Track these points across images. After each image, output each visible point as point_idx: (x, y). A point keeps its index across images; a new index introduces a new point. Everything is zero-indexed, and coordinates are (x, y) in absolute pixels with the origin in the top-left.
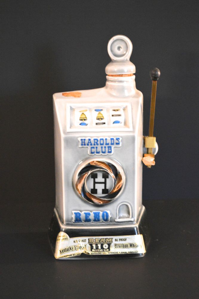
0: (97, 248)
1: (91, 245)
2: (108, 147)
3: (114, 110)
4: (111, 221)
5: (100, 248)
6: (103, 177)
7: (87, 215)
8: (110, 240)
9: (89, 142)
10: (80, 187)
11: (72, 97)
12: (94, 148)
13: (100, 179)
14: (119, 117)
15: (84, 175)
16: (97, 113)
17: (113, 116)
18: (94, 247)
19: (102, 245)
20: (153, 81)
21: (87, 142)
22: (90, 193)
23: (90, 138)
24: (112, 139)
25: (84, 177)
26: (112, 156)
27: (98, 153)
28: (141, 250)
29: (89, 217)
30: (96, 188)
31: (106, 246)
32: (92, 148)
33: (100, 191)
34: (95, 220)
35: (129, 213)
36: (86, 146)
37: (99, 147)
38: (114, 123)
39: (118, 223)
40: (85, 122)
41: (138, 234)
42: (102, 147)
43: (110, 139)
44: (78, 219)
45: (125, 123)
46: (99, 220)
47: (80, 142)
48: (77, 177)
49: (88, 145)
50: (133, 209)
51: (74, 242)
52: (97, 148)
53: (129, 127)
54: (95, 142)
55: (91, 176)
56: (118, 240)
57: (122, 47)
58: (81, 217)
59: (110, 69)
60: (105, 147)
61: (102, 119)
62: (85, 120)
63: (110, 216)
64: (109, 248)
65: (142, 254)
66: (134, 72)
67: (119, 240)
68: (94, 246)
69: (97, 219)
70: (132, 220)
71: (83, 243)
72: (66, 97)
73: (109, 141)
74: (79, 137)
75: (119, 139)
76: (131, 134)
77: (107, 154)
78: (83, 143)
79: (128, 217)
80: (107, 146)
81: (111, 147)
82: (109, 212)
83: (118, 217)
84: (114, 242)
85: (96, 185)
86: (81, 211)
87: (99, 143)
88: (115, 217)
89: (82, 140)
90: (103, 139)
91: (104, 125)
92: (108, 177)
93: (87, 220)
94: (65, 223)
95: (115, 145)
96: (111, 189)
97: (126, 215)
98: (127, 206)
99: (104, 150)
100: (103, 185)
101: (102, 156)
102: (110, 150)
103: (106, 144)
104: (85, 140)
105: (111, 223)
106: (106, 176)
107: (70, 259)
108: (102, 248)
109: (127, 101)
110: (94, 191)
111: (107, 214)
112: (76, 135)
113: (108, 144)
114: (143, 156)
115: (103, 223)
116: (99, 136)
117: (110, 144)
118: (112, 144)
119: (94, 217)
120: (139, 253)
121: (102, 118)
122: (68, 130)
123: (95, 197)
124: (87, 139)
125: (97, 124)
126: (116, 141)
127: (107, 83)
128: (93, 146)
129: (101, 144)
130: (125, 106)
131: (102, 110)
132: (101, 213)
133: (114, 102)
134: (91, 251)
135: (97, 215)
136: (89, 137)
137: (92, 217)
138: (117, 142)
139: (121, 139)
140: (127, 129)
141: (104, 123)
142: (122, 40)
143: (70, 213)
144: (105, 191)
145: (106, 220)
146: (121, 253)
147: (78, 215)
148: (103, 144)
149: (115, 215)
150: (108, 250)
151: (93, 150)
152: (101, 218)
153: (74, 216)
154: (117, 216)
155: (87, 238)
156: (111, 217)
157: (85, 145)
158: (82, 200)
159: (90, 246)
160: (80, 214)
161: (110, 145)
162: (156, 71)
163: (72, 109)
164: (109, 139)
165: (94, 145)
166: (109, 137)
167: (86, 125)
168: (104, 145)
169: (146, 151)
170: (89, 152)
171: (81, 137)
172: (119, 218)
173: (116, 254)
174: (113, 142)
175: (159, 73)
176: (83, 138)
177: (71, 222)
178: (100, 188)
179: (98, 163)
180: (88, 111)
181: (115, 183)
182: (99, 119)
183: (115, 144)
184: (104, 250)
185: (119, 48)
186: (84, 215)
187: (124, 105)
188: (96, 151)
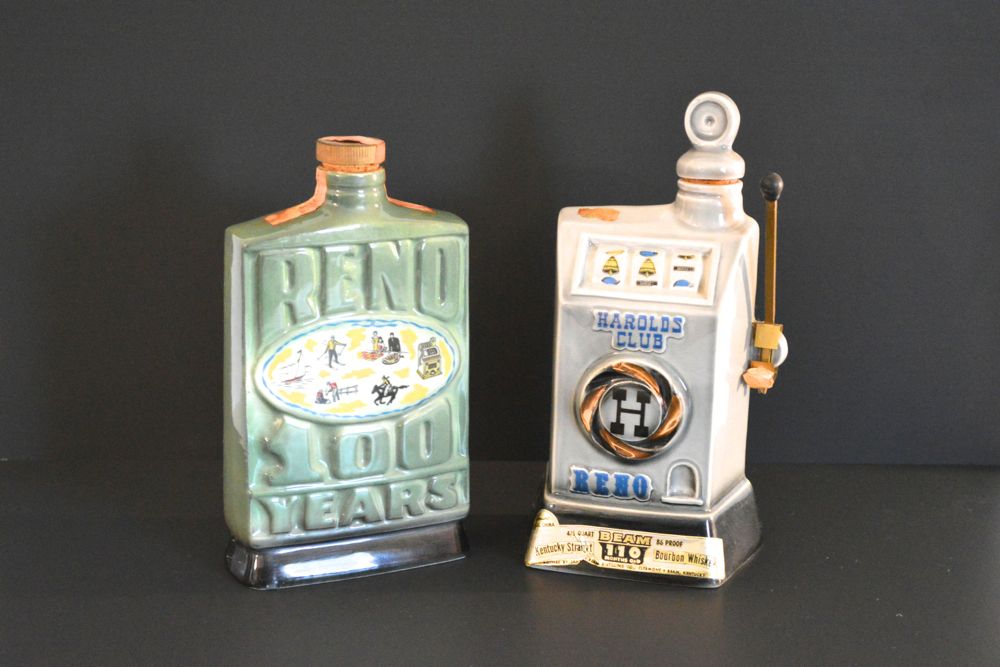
0: (616, 554)
1: (604, 546)
2: (656, 336)
3: (682, 257)
4: (652, 500)
5: (622, 554)
6: (638, 400)
7: (601, 479)
8: (647, 540)
9: (614, 321)
10: (587, 416)
11: (595, 219)
12: (624, 334)
13: (631, 402)
14: (690, 272)
15: (599, 390)
16: (644, 258)
17: (676, 268)
18: (610, 552)
19: (627, 549)
20: (767, 202)
21: (610, 320)
22: (609, 430)
23: (617, 312)
24: (665, 319)
25: (599, 395)
26: (662, 356)
27: (633, 346)
28: (717, 572)
29: (604, 484)
30: (622, 422)
31: (635, 552)
32: (620, 333)
33: (629, 430)
34: (617, 493)
35: (693, 486)
36: (609, 329)
37: (636, 333)
38: (675, 284)
39: (668, 506)
40: (614, 276)
41: (712, 536)
42: (641, 335)
43: (660, 318)
44: (581, 488)
45: (701, 288)
46: (625, 494)
47: (597, 318)
48: (583, 394)
49: (612, 326)
50: (703, 478)
51: (568, 534)
52: (630, 334)
53: (706, 298)
54: (627, 322)
55: (611, 393)
56: (664, 542)
57: (715, 118)
58: (588, 481)
59: (687, 164)
60: (648, 336)
61: (650, 273)
62: (614, 272)
63: (650, 488)
64: (641, 558)
65: (717, 581)
66: (742, 176)
67: (666, 543)
68: (610, 549)
69: (621, 492)
70: (700, 502)
71: (588, 539)
72: (585, 219)
73: (658, 324)
74: (595, 308)
75: (680, 320)
76: (709, 313)
77: (650, 350)
78: (603, 322)
79: (693, 496)
80: (652, 333)
81: (660, 336)
82: (649, 480)
83: (668, 493)
84: (654, 547)
85: (623, 414)
86: (589, 469)
87: (635, 324)
88: (662, 491)
89: (600, 314)
90: (644, 318)
91: (654, 286)
92: (649, 402)
93: (601, 491)
94: (553, 491)
95: (670, 334)
96: (654, 427)
97: (686, 490)
98: (690, 470)
99: (645, 341)
100: (638, 417)
101: (639, 354)
102: (658, 343)
103: (652, 329)
104: (606, 315)
105: (652, 504)
106: (644, 397)
107: (555, 570)
108: (627, 555)
109: (712, 240)
110: (617, 427)
111: (644, 482)
112: (590, 303)
113: (655, 329)
114: (749, 366)
115: (634, 501)
116: (639, 310)
117: (659, 329)
118: (665, 330)
119: (617, 485)
120: (710, 577)
121: (651, 271)
122: (575, 290)
123: (619, 441)
124: (611, 313)
125: (638, 283)
126: (673, 325)
127: (679, 196)
128: (622, 330)
129: (640, 328)
130: (707, 250)
131: (655, 254)
132: (632, 479)
133: (684, 238)
134: (603, 558)
135: (621, 482)
136: (617, 309)
137: (611, 484)
138: (677, 327)
139: (684, 321)
140: (701, 301)
141: (655, 284)
142: (717, 104)
143: (566, 471)
144: (641, 430)
145: (642, 496)
146: (666, 573)
147: (582, 476)
148: (644, 328)
149: (663, 487)
150: (639, 561)
151: (623, 339)
152: (630, 489)
153: (573, 478)
154: (666, 490)
155: (595, 529)
156: (652, 491)
157: (605, 325)
158: (593, 444)
159: (601, 548)
160: (586, 476)
161: (659, 332)
162: (773, 180)
163: (593, 245)
164: (658, 318)
165: (626, 327)
166: (659, 313)
167: (617, 283)
168: (647, 331)
169: (757, 356)
170: (613, 343)
171: (599, 307)
172: (672, 495)
173: (656, 572)
174: (665, 327)
175: (781, 185)
176: (604, 311)
177: (566, 490)
178: (630, 422)
179: (630, 368)
180: (625, 254)
181: (663, 416)
182: (644, 273)
183: (670, 330)
184: (631, 560)
185: (710, 120)
186: (595, 478)
187: (707, 246)
188: (627, 342)
